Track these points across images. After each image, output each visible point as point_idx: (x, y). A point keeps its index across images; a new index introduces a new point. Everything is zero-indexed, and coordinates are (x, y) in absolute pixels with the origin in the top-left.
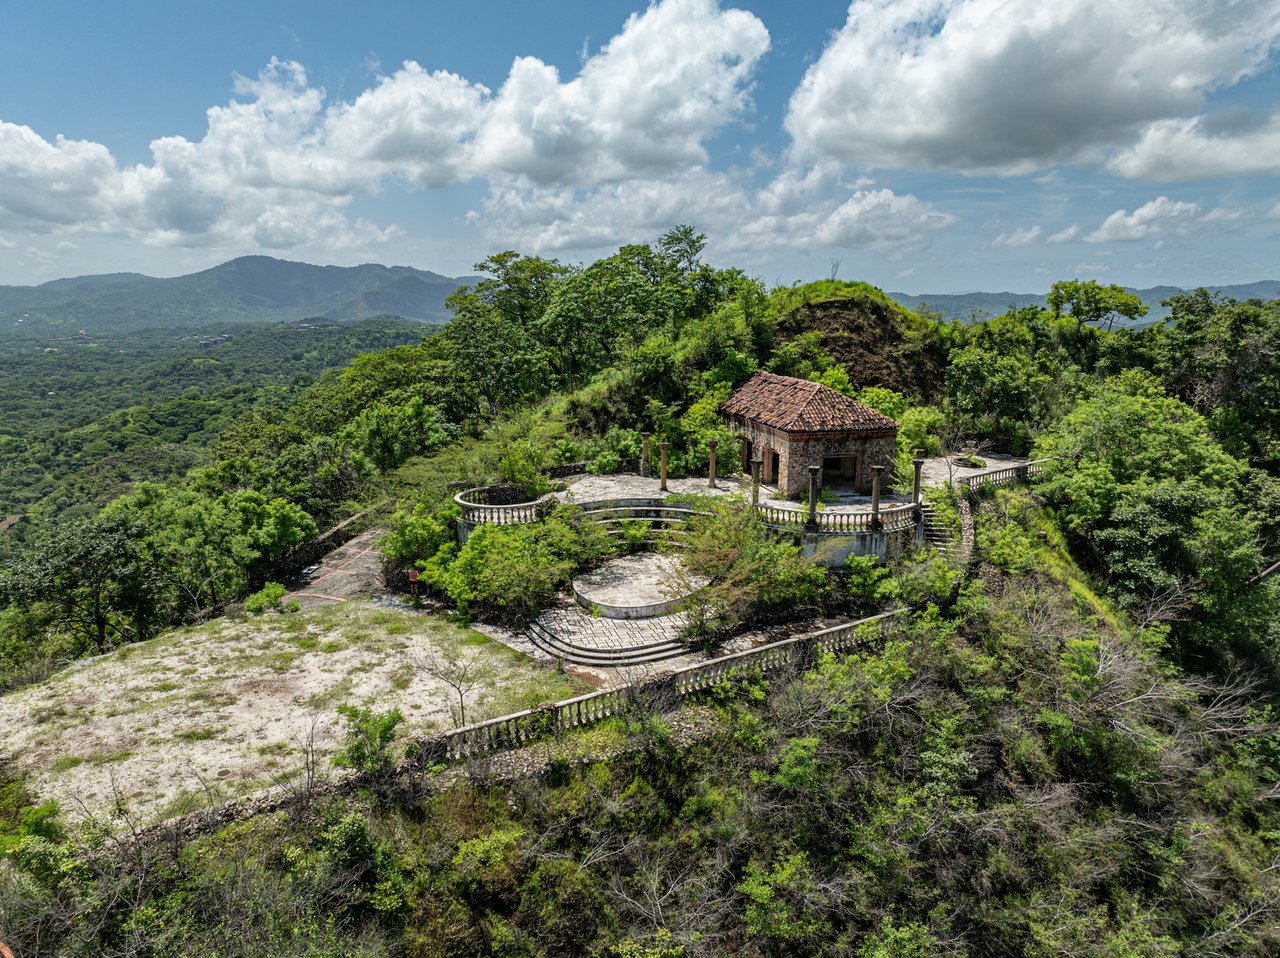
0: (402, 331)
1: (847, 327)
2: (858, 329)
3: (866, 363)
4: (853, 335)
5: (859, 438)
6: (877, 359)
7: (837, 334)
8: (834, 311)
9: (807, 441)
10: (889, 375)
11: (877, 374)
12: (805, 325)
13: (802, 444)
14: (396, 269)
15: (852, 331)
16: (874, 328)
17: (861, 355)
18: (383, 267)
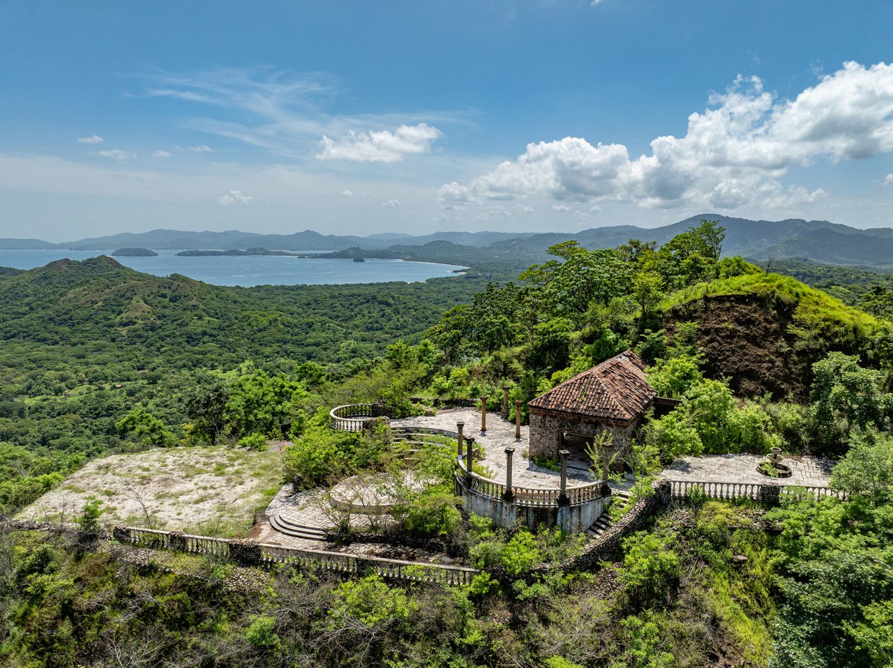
0: (801, 271)
1: (737, 321)
2: (749, 322)
3: (746, 354)
4: (739, 328)
5: (590, 422)
6: (760, 352)
7: (723, 325)
8: (728, 304)
9: (544, 416)
10: (769, 369)
11: (754, 367)
12: (697, 314)
13: (540, 418)
14: (814, 223)
15: (740, 324)
16: (770, 323)
17: (742, 347)
18: (803, 221)
